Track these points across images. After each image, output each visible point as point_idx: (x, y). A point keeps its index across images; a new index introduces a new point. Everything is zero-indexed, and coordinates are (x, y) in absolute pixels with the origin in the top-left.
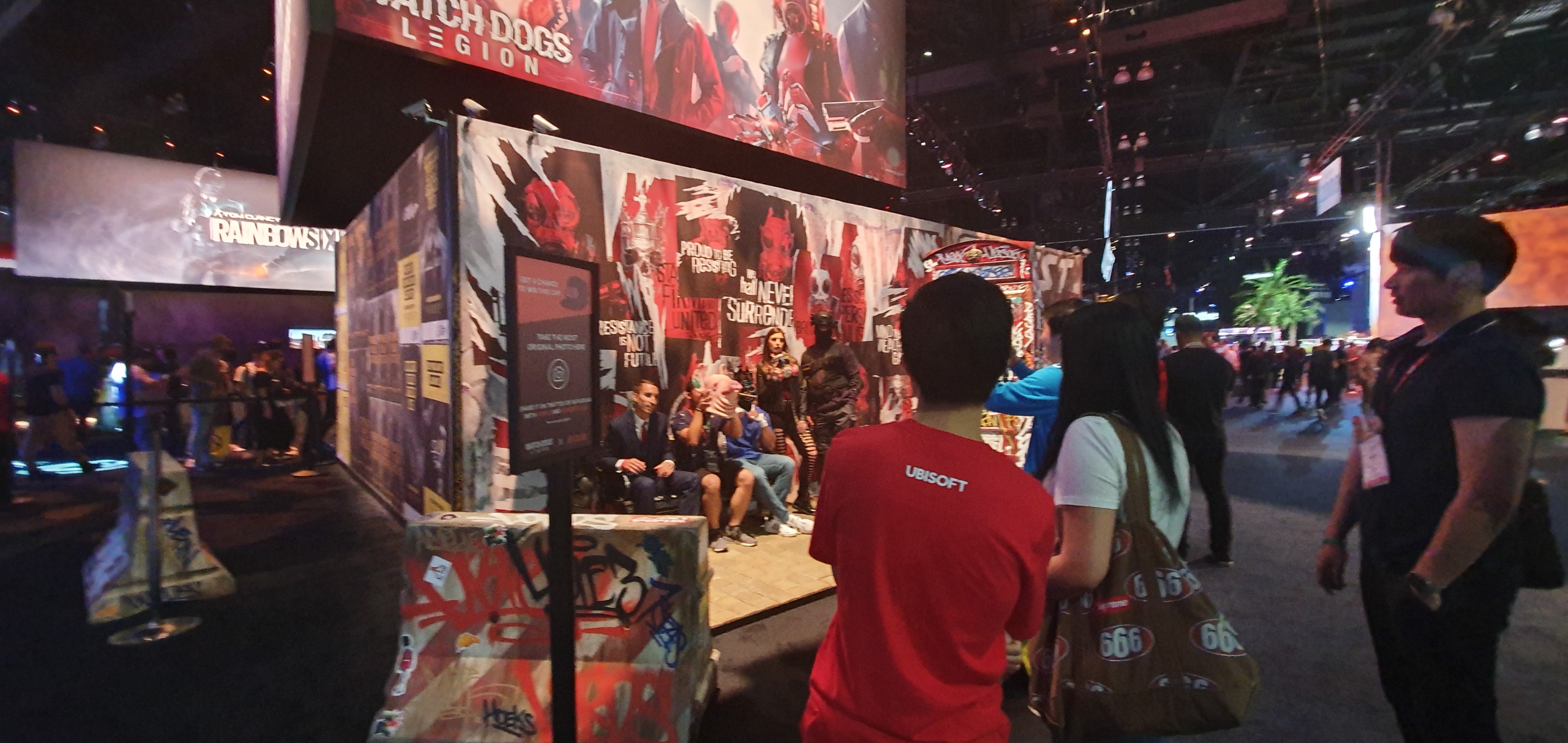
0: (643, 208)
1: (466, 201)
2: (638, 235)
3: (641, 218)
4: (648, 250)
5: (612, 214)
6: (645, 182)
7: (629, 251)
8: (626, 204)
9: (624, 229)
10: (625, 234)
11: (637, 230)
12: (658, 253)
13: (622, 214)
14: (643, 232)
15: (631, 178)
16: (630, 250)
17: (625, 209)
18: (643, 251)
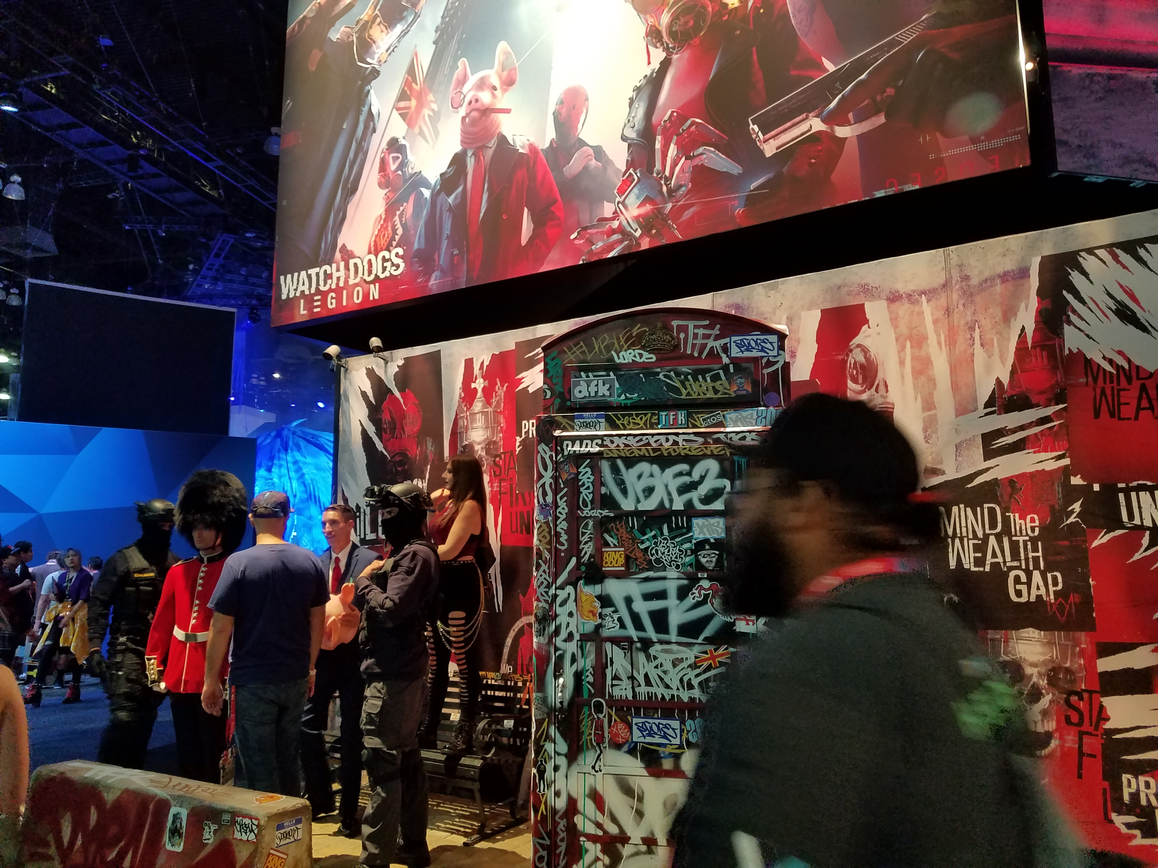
0: (480, 393)
1: (344, 431)
2: (475, 425)
3: (478, 406)
4: (484, 441)
5: (449, 410)
6: (483, 363)
7: (465, 447)
8: (463, 395)
9: (461, 423)
10: (461, 428)
11: (473, 421)
12: (495, 443)
13: (458, 407)
14: (480, 421)
15: (469, 363)
16: (466, 445)
17: (463, 399)
18: (479, 444)
